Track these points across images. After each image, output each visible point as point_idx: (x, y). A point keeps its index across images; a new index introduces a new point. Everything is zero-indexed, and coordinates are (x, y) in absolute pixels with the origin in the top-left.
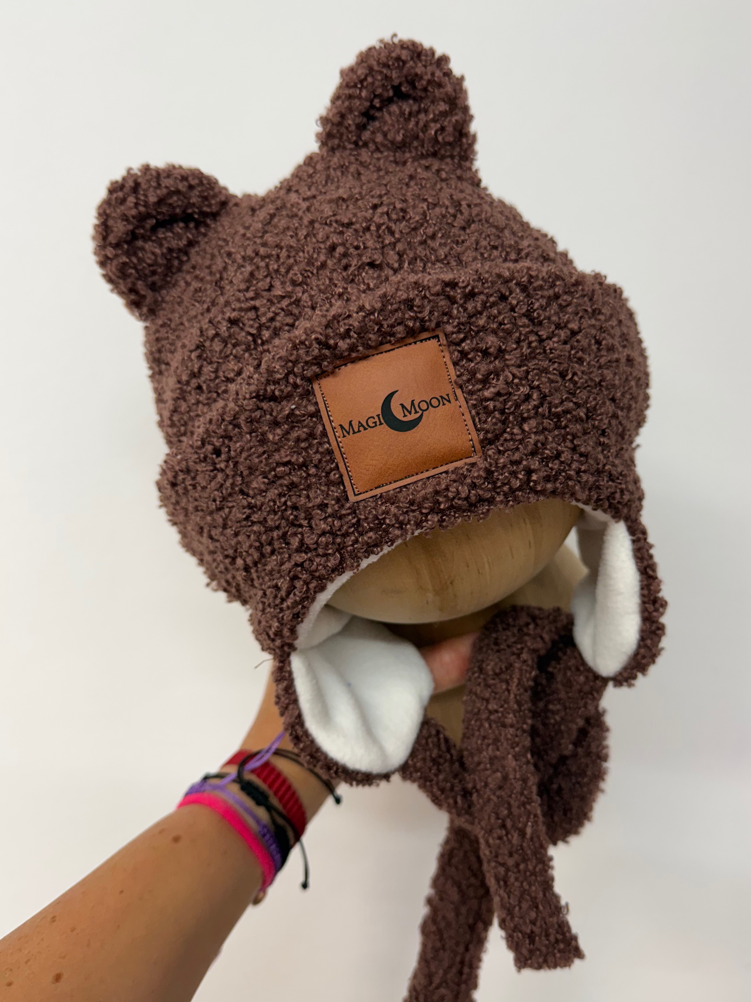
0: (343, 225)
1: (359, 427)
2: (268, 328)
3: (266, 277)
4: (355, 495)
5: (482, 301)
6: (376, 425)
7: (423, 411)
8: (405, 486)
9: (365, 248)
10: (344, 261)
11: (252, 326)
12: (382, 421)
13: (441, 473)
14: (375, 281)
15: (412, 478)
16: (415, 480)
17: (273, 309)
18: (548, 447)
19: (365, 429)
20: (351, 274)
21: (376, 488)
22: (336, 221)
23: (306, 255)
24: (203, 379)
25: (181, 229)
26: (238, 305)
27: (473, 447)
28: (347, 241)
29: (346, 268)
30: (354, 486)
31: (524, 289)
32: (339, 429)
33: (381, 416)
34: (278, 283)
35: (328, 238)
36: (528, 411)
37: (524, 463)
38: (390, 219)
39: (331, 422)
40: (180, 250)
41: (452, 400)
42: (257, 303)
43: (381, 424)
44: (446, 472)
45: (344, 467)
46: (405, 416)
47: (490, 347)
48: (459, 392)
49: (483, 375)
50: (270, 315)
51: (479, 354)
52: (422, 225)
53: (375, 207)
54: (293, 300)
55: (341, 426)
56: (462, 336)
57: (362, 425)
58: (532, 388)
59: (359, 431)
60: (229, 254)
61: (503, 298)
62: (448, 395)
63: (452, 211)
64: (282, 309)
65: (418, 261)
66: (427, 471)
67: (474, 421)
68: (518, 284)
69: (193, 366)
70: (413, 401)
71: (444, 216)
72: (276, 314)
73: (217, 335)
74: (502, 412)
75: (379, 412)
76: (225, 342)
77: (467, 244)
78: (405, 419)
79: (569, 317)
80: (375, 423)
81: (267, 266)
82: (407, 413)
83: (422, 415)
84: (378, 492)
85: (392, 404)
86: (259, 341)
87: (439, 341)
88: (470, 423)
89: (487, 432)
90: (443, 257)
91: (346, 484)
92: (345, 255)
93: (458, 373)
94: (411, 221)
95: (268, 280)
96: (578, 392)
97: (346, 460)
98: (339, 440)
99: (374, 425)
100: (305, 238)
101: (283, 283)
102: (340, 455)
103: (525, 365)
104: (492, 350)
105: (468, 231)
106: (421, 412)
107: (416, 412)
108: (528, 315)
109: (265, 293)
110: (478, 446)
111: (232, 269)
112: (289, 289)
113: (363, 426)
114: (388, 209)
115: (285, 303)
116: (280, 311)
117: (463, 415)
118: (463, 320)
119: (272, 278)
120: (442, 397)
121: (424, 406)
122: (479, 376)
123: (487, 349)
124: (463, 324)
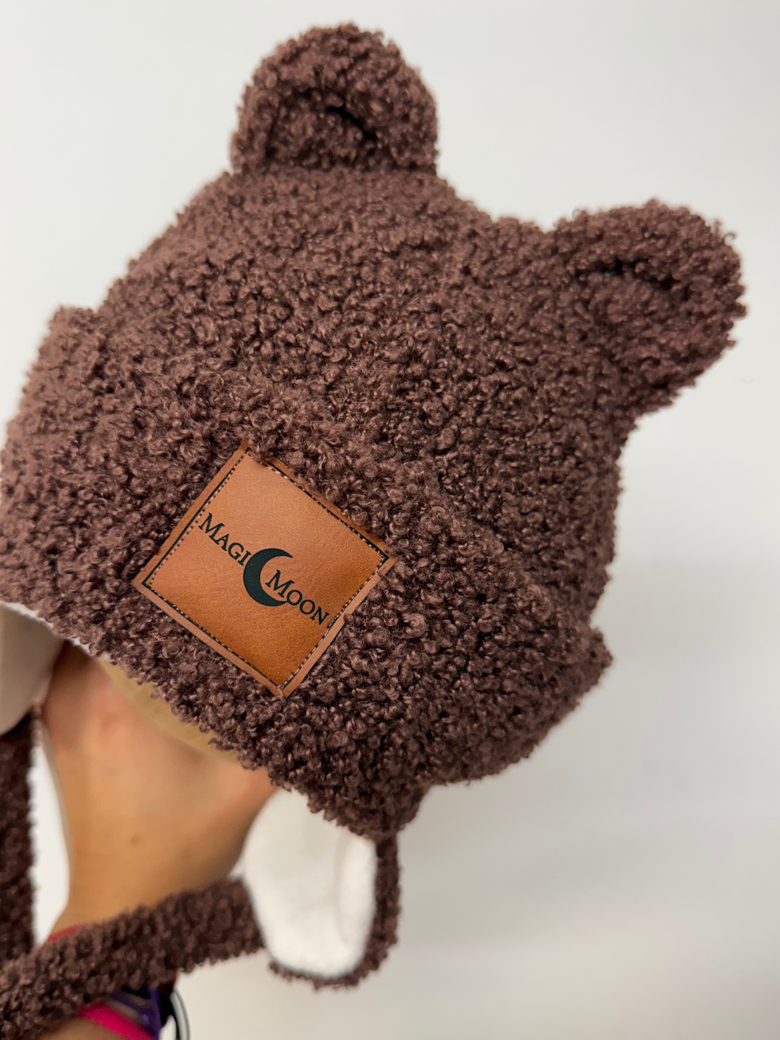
0: (453, 348)
1: (222, 539)
2: (274, 346)
3: (336, 299)
4: (144, 583)
5: (459, 582)
6: (236, 558)
7: (289, 601)
8: (190, 635)
9: (440, 395)
10: (407, 385)
11: (267, 322)
12: (245, 563)
13: (233, 665)
14: (405, 438)
15: (207, 636)
16: (205, 641)
17: (301, 337)
18: (347, 761)
19: (224, 548)
20: (397, 404)
21: (167, 602)
22: (454, 335)
23: (388, 332)
24: (181, 297)
25: (355, 139)
26: (283, 287)
27: (289, 682)
28: (436, 367)
29: (401, 392)
30: (153, 576)
31: (510, 612)
32: (205, 515)
33: (250, 557)
34: (336, 321)
35: (425, 342)
36: (371, 716)
37: (308, 752)
38: (497, 394)
39: (207, 501)
40: (330, 154)
41: (325, 623)
42: (298, 312)
43: (241, 562)
44: (239, 671)
45: (168, 548)
46: (268, 584)
47: (412, 627)
48: (340, 623)
49: (374, 641)
50: (291, 338)
51: (396, 620)
52: (513, 435)
53: (501, 365)
54: (325, 354)
55: (210, 516)
56: (401, 589)
57: (226, 542)
58: (401, 698)
59: (217, 542)
60: (348, 226)
61: (481, 598)
62: (327, 614)
63: (556, 451)
64: (307, 348)
65: (465, 465)
66: (226, 647)
67: (316, 664)
68: (510, 600)
69: (191, 276)
70: (291, 582)
71: (543, 450)
72: (297, 345)
73: (238, 283)
74: (348, 689)
75: (253, 552)
76: (233, 300)
77: (526, 500)
78: (264, 586)
79: (515, 675)
80: (238, 555)
81: (349, 291)
82: (273, 584)
83: (282, 603)
84: (165, 607)
85: (272, 560)
86: (257, 344)
87: (383, 562)
88: (312, 660)
89: (314, 686)
90: (489, 488)
91: (149, 564)
92: (417, 379)
93: (360, 610)
94: (509, 420)
95: (333, 304)
96: (438, 739)
97: (176, 547)
98: (194, 524)
99: (235, 555)
100: (412, 313)
101: (338, 326)
102: (177, 536)
103: (422, 674)
104: (409, 630)
105: (543, 486)
106: (285, 599)
107: (281, 594)
108: (481, 637)
109: (315, 311)
110: (292, 687)
111: (329, 243)
112: (335, 340)
113: (225, 544)
114: (510, 383)
115: (316, 347)
116: (304, 346)
117: (317, 646)
118: (421, 577)
119: (339, 308)
120: (320, 609)
121: (295, 598)
122: (370, 637)
123: (408, 625)
124: (417, 580)
